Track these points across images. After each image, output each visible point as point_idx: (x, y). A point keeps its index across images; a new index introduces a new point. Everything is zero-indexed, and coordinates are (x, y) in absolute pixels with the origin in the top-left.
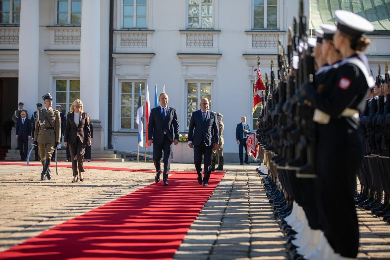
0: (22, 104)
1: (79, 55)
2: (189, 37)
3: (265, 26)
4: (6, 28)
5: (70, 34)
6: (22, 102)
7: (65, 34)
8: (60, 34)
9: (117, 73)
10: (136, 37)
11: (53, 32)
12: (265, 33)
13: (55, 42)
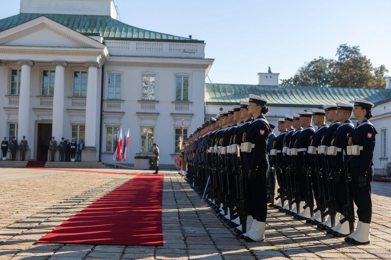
0: (54, 138)
1: (85, 112)
2: (142, 105)
3: (182, 99)
4: (46, 97)
5: (80, 101)
6: (54, 137)
7: (78, 101)
8: (75, 101)
9: (105, 122)
10: (114, 104)
11: (71, 100)
12: (179, 103)
13: (72, 105)
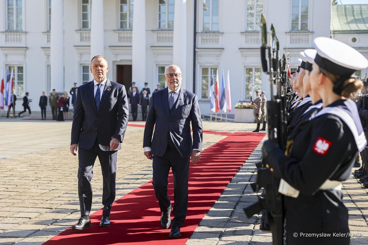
0: (134, 83)
1: (172, 50)
2: (247, 37)
3: (300, 29)
4: (124, 32)
5: (167, 35)
6: (135, 82)
7: (164, 35)
8: (161, 35)
9: (199, 61)
10: (211, 37)
11: (156, 34)
12: (299, 34)
13: (157, 41)
